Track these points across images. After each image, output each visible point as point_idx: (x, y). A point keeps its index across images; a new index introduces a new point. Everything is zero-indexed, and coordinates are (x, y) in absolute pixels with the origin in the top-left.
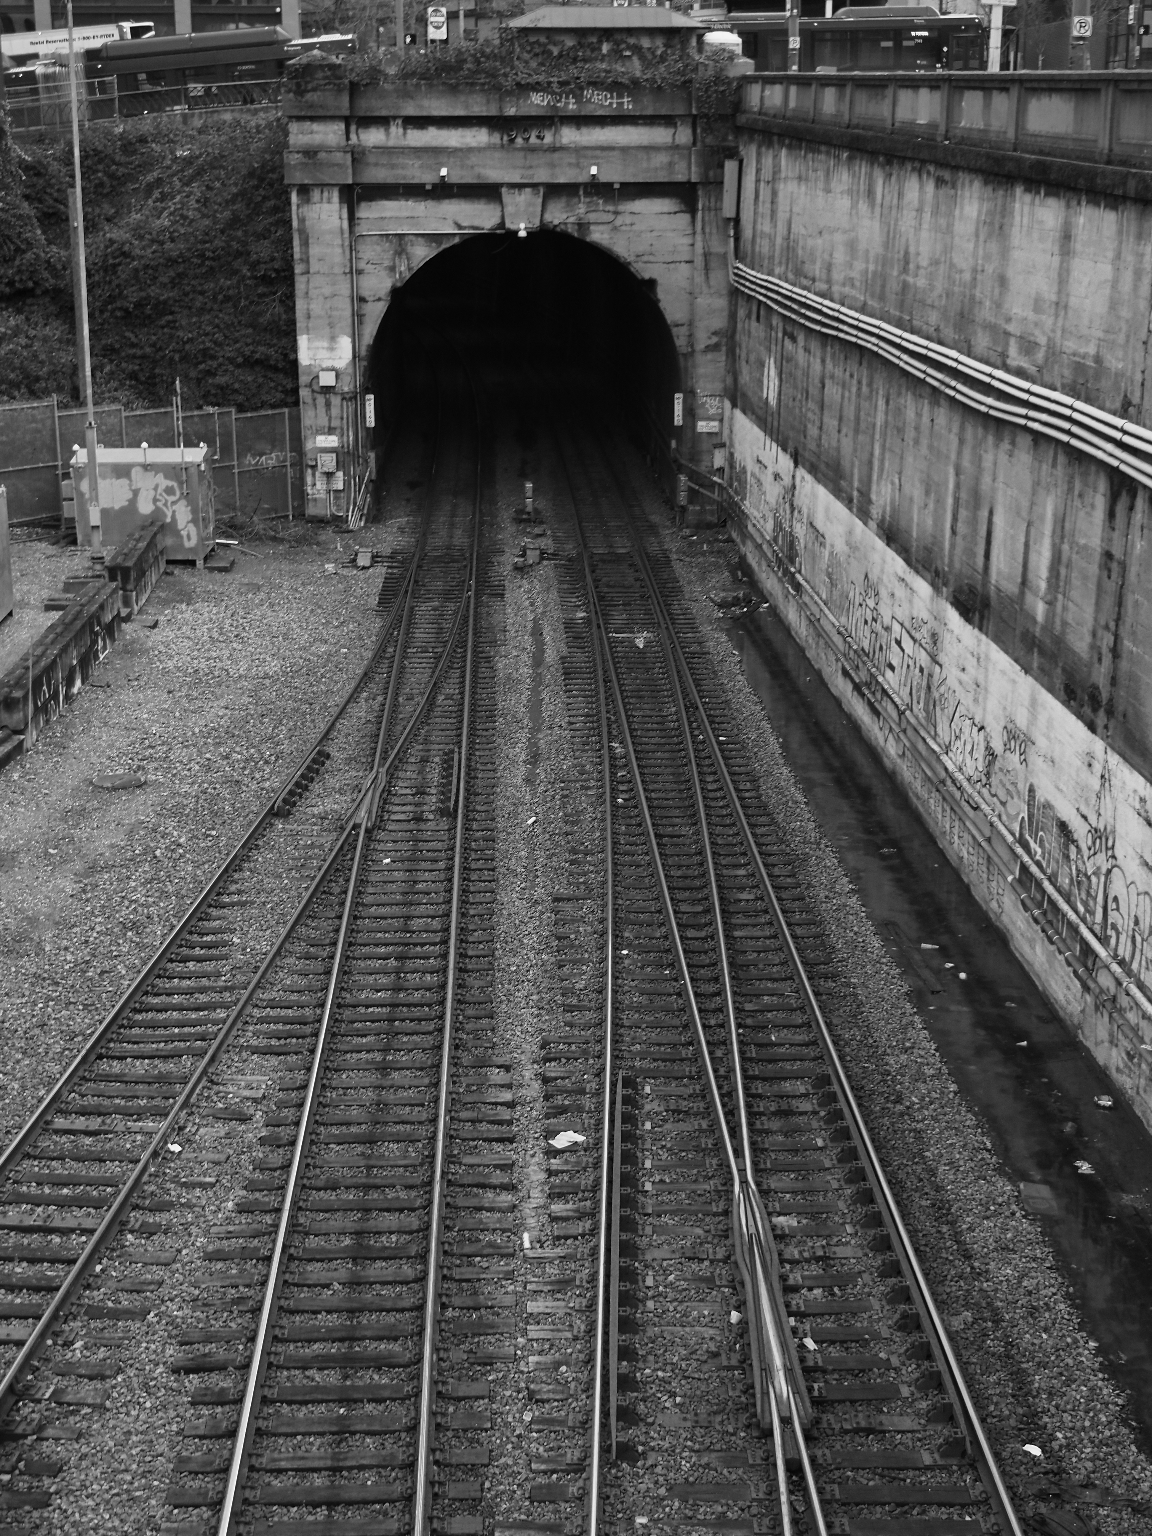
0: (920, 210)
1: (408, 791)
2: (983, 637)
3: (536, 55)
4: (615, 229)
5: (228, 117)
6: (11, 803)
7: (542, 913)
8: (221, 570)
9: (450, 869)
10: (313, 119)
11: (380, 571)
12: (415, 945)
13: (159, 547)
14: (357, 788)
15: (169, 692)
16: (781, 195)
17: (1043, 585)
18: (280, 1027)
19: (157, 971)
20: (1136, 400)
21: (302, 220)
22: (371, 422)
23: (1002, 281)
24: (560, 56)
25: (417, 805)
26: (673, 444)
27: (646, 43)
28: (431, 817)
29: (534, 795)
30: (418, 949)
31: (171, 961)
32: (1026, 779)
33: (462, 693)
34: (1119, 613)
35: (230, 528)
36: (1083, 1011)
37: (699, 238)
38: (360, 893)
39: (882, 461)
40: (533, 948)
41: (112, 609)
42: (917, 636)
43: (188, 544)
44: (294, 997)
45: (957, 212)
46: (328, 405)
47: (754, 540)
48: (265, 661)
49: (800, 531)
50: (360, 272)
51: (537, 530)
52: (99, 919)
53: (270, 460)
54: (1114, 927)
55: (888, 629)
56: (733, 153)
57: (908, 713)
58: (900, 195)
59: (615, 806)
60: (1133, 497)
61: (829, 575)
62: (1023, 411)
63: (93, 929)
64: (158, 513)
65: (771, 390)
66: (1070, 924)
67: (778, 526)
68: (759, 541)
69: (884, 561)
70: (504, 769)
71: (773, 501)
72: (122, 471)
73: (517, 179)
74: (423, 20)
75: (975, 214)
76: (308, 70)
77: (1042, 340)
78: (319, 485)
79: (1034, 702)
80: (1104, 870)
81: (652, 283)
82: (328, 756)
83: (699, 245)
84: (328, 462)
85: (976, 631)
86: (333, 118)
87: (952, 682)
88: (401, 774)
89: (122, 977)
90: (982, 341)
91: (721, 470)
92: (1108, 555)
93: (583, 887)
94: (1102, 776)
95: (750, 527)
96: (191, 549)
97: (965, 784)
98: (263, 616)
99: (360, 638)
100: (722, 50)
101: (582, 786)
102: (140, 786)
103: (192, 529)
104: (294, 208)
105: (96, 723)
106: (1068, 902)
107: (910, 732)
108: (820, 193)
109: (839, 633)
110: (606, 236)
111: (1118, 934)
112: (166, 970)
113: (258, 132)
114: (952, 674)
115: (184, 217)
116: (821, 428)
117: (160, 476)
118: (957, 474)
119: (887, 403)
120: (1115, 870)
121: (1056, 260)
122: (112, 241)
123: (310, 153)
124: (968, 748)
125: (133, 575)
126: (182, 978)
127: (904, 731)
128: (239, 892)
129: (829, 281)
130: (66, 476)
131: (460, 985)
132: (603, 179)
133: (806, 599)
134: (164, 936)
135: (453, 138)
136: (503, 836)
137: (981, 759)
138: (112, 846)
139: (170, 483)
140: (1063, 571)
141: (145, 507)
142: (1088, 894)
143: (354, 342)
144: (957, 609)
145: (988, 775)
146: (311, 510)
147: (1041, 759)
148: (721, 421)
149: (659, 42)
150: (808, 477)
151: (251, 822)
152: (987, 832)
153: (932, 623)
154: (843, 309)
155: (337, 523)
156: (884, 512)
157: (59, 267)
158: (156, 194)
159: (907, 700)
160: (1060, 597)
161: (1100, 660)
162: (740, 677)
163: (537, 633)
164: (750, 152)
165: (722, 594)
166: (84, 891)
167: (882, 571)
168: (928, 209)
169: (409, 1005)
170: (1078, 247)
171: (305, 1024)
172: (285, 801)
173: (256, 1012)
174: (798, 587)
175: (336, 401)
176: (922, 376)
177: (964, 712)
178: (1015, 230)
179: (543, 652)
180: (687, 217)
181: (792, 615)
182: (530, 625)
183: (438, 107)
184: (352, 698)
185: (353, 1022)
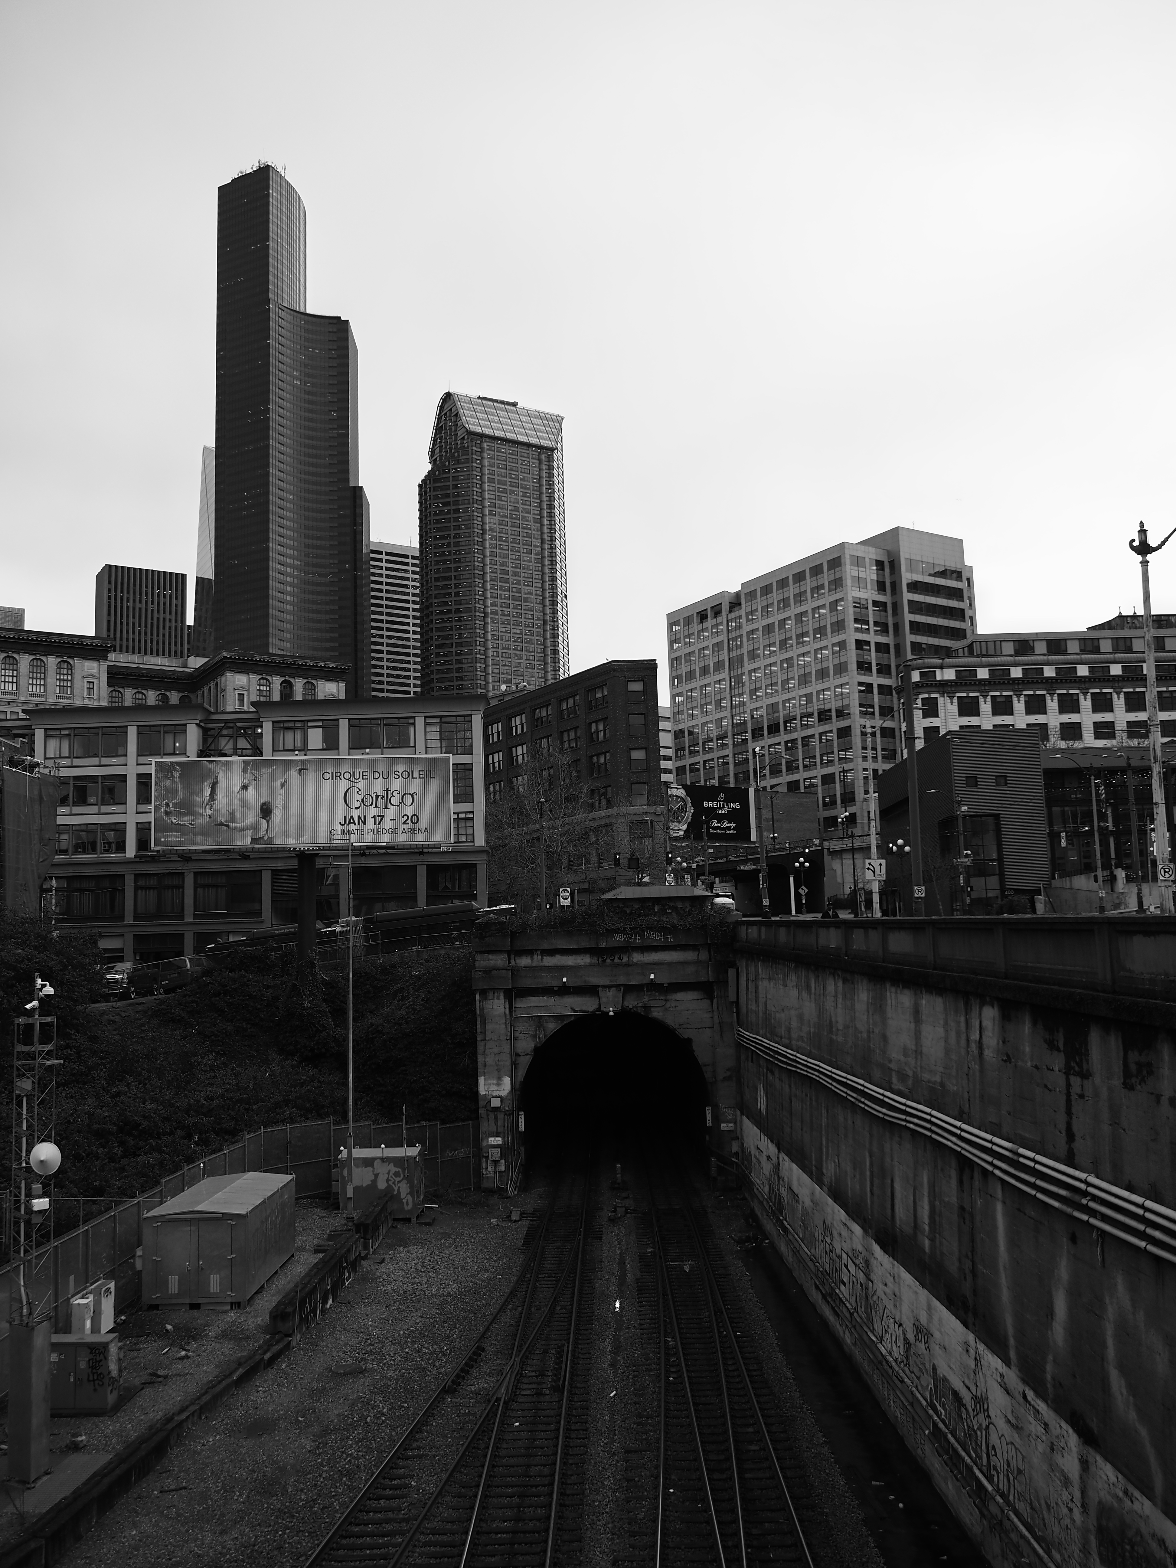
0: (836, 997)
1: (534, 1374)
2: (896, 1263)
3: (618, 913)
4: (666, 1009)
5: (443, 952)
6: (278, 1385)
7: (618, 1462)
8: (427, 1224)
9: (558, 1430)
10: (489, 952)
11: (525, 1223)
12: (532, 1486)
13: (389, 1211)
14: (500, 1372)
15: (387, 1307)
16: (760, 988)
17: (927, 1228)
18: (438, 1549)
19: (360, 1507)
20: (966, 1110)
21: (482, 1009)
22: (522, 1128)
23: (885, 1038)
24: (631, 913)
25: (539, 1383)
26: (707, 1138)
27: (679, 905)
28: (548, 1392)
29: (615, 1376)
30: (534, 1489)
31: (370, 1499)
32: (930, 1361)
33: (572, 1305)
34: (973, 1247)
35: (432, 1197)
36: (982, 1532)
37: (716, 1013)
38: (497, 1448)
39: (827, 1148)
40: (611, 1488)
41: (355, 1251)
42: (857, 1262)
43: (406, 1208)
44: (449, 1526)
45: (856, 998)
46: (496, 1118)
47: (758, 1199)
48: (449, 1284)
49: (784, 1192)
50: (516, 1039)
51: (624, 1195)
52: (326, 1468)
53: (460, 1153)
54: (995, 1468)
55: (839, 1257)
56: (733, 965)
57: (855, 1314)
58: (825, 988)
59: (667, 1382)
60: (972, 1171)
61: (803, 1222)
62: (903, 1117)
63: (321, 1475)
64: (389, 1188)
65: (762, 1104)
66: (967, 1465)
67: (771, 1189)
68: (761, 1199)
69: (833, 1212)
70: (597, 1357)
71: (767, 1174)
72: (368, 1162)
73: (607, 982)
74: (557, 894)
75: (865, 999)
76: (487, 925)
77: (910, 1073)
78: (490, 1169)
79: (929, 1308)
80: (984, 1426)
81: (689, 1040)
82: (483, 1350)
83: (716, 1018)
84: (496, 1154)
85: (891, 1259)
86: (500, 952)
87: (880, 1293)
88: (530, 1362)
89: (337, 1511)
90: (877, 1074)
91: (737, 1154)
92: (962, 1208)
93: (644, 1442)
94: (976, 1359)
95: (755, 1190)
96: (409, 1211)
97: (894, 1364)
98: (450, 1254)
99: (510, 1268)
100: (723, 907)
101: (647, 1370)
102: (362, 1372)
103: (410, 1198)
104: (478, 1003)
105: (339, 1328)
106: (964, 1450)
107: (858, 1327)
108: (781, 987)
109: (811, 1260)
110: (661, 1014)
111: (998, 1474)
112: (365, 1506)
113: (459, 960)
114: (880, 1287)
115: (414, 1010)
116: (791, 1128)
117: (392, 1165)
118: (871, 1156)
119: (827, 1112)
120: (991, 1426)
121: (913, 1026)
122: (372, 1024)
123: (487, 971)
124: (894, 1338)
125: (371, 1228)
126: (375, 1512)
127: (855, 1327)
128: (419, 1448)
129: (790, 1038)
130: (336, 1166)
131: (559, 1517)
132: (658, 981)
133: (791, 1237)
134: (367, 1480)
135: (569, 961)
136: (594, 1405)
137: (902, 1347)
138: (339, 1415)
139: (397, 1170)
140: (937, 1219)
141: (382, 1185)
142: (976, 1444)
143: (512, 1080)
144: (879, 1244)
145: (907, 1358)
146: (485, 1184)
147: (938, 1346)
148: (735, 1123)
149: (687, 904)
150: (786, 1158)
151: (431, 1397)
152: (911, 1399)
153: (865, 1253)
154: (798, 1055)
155: (501, 1192)
156: (831, 1180)
157: (341, 1040)
158: (399, 997)
159: (854, 1305)
160: (937, 1235)
161: (965, 1278)
162: (751, 1291)
163: (622, 1263)
164: (742, 964)
165: (739, 1235)
166: (318, 1448)
167: (833, 1219)
168: (840, 996)
169: (525, 1532)
170: (924, 1017)
171: (454, 1547)
172: (453, 1382)
173: (422, 1538)
174: (785, 1229)
175: (501, 1116)
176: (845, 1095)
177: (889, 1314)
178: (889, 1009)
179: (625, 1275)
180: (708, 1001)
181: (783, 1248)
182: (617, 1257)
183: (562, 944)
184: (502, 1309)
185: (487, 1545)
